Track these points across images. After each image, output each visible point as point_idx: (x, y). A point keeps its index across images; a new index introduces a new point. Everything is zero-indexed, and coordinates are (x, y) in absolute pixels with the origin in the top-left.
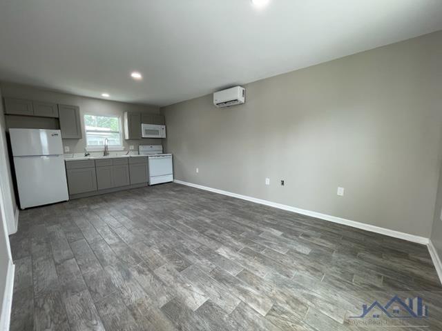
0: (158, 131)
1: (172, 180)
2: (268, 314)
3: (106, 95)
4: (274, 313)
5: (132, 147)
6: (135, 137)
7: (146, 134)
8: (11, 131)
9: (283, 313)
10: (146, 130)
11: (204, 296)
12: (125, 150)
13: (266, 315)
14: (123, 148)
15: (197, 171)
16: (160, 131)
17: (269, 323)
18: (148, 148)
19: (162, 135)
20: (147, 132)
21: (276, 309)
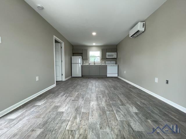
0: (113, 55)
1: (117, 76)
2: (68, 130)
3: (94, 44)
4: (70, 132)
5: (103, 62)
6: (104, 58)
7: (108, 56)
8: (72, 57)
9: (73, 135)
10: (108, 55)
11: (65, 110)
12: (101, 63)
13: (67, 130)
14: (100, 62)
15: (125, 73)
16: (114, 55)
17: (63, 132)
18: (109, 62)
19: (115, 56)
20: (109, 56)
21: (73, 132)
